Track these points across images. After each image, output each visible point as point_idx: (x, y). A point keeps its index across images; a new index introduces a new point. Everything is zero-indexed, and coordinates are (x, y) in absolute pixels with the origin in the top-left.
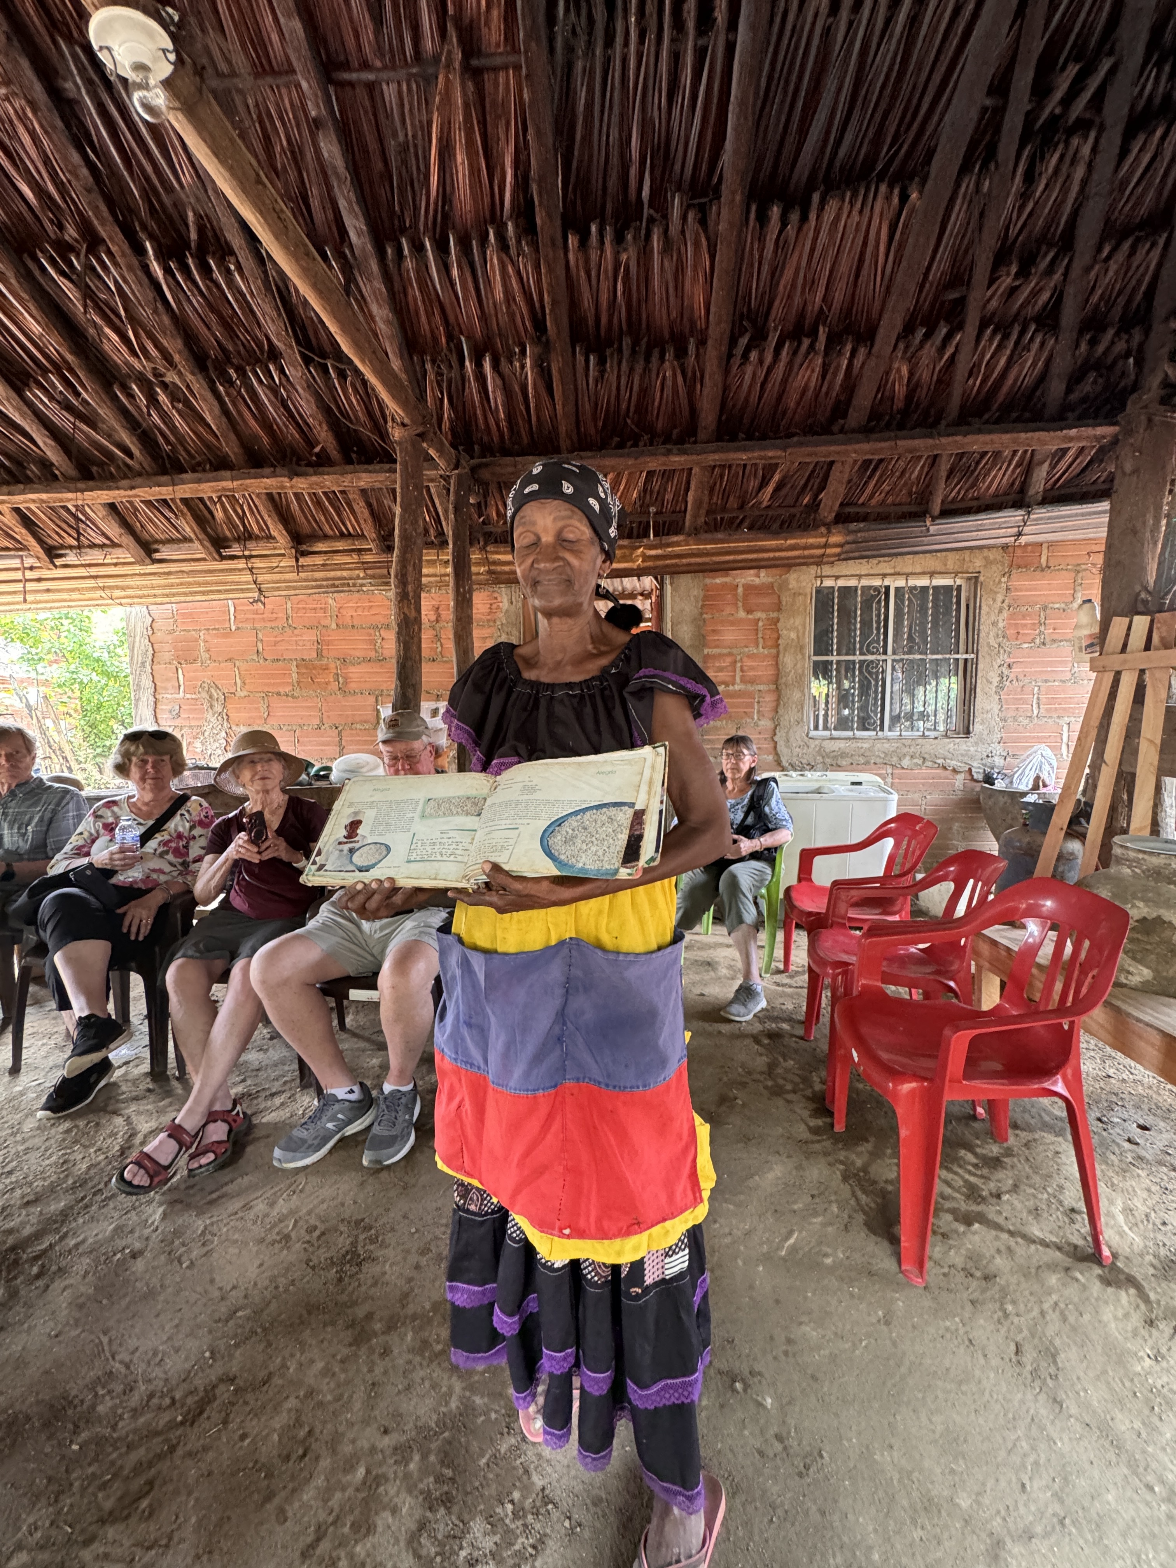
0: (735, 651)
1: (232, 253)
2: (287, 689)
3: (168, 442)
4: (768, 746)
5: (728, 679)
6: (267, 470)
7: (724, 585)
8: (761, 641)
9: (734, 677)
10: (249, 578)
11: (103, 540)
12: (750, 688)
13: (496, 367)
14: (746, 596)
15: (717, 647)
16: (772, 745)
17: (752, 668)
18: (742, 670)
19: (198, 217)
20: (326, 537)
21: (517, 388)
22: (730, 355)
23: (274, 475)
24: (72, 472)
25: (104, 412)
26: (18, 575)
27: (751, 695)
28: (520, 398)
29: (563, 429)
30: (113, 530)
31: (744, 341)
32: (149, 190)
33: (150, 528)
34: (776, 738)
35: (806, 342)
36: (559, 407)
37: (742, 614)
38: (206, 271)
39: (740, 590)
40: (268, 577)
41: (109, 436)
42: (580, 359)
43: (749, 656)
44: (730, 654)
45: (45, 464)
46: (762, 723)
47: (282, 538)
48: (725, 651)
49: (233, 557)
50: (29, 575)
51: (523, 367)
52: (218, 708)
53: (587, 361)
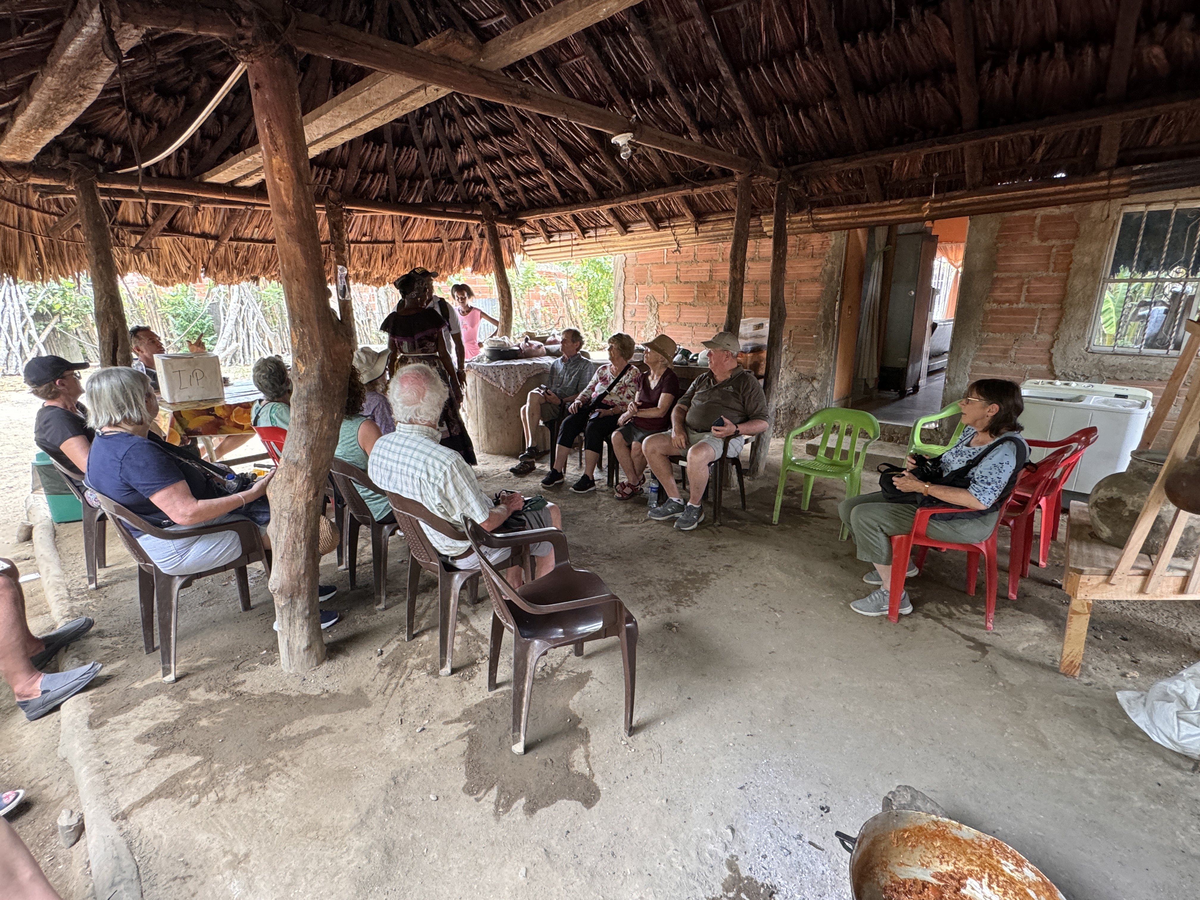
0: (1024, 274)
1: (666, 93)
2: (691, 300)
3: (637, 176)
4: (1045, 357)
5: (1013, 298)
6: (682, 186)
7: (1022, 218)
8: (1052, 266)
9: (1019, 297)
10: (672, 238)
11: (605, 223)
12: (1033, 306)
13: (807, 115)
14: (1042, 226)
15: (1006, 271)
16: (1048, 355)
17: (1038, 289)
18: (1028, 291)
19: (653, 82)
20: (714, 213)
21: (821, 122)
22: (978, 74)
23: (684, 189)
24: (595, 196)
25: (610, 168)
26: (570, 243)
27: (1034, 312)
28: (825, 126)
29: (855, 140)
30: (611, 220)
31: (986, 67)
32: (633, 74)
33: (627, 216)
34: (1053, 351)
35: (1045, 55)
36: (850, 128)
37: (1036, 242)
38: (655, 103)
39: (1038, 221)
40: (682, 237)
41: (611, 179)
42: (861, 100)
43: (1037, 279)
44: (1018, 277)
45: (585, 192)
46: (1039, 337)
47: (689, 216)
48: (1016, 274)
49: (666, 227)
50: (575, 242)
51: (824, 111)
52: (654, 311)
53: (867, 100)
